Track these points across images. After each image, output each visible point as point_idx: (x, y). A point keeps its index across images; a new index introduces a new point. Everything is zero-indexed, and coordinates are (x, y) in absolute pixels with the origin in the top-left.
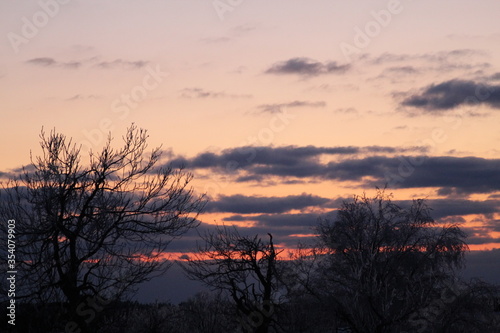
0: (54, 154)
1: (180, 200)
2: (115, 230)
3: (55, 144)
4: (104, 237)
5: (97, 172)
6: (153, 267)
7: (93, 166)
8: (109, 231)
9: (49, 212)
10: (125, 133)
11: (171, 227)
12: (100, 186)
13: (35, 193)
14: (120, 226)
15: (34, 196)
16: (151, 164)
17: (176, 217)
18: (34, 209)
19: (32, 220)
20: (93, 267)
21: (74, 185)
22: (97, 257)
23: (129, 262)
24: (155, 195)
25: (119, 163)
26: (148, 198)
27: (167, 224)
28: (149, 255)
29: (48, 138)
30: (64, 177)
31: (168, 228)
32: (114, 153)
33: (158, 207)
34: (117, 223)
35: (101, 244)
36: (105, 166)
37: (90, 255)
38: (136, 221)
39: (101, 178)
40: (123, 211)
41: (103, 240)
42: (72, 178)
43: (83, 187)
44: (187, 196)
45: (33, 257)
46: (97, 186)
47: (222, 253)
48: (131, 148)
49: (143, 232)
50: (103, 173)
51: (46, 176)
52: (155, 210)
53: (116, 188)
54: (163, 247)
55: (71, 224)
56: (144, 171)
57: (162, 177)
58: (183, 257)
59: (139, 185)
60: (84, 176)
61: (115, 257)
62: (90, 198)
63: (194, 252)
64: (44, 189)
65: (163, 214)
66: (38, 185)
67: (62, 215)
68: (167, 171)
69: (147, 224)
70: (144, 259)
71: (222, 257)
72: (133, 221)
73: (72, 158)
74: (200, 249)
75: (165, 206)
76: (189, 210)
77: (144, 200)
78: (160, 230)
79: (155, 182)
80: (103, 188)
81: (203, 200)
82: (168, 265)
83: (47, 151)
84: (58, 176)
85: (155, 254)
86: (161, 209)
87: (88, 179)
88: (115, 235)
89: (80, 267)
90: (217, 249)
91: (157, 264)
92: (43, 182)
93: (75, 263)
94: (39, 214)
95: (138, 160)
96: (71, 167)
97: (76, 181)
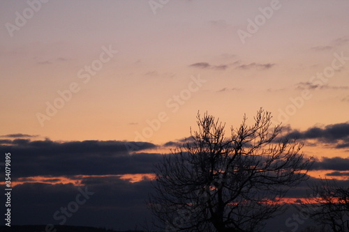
0: (207, 129)
1: (296, 162)
2: (249, 182)
3: (207, 122)
4: (241, 187)
5: (236, 142)
6: (276, 208)
7: (234, 137)
8: (245, 183)
9: (203, 169)
10: (256, 115)
11: (289, 180)
12: (238, 152)
13: (194, 156)
14: (252, 179)
15: (193, 158)
16: (274, 136)
17: (292, 173)
18: (193, 167)
19: (192, 175)
20: (234, 208)
21: (221, 151)
22: (237, 201)
23: (259, 205)
24: (277, 157)
25: (252, 135)
26: (272, 160)
27: (286, 178)
28: (273, 200)
29: (202, 118)
30: (213, 145)
31: (286, 181)
32: (248, 128)
33: (278, 166)
34: (250, 177)
35: (239, 192)
36: (242, 138)
37: (232, 199)
38: (264, 176)
39: (239, 146)
40: (254, 169)
41: (240, 189)
42: (220, 146)
43: (227, 152)
44: (300, 158)
45: (192, 200)
46: (236, 152)
47: (325, 198)
48: (260, 125)
49: (269, 184)
50: (240, 143)
51: (202, 145)
52: (278, 168)
53: (250, 153)
54: (283, 194)
55: (218, 178)
56: (269, 141)
57: (282, 145)
58: (297, 201)
59: (266, 150)
60: (228, 144)
61: (250, 201)
62: (231, 160)
63: (305, 198)
64: (200, 154)
65: (283, 171)
66: (195, 151)
67: (212, 172)
68: (285, 141)
69: (271, 178)
70: (270, 203)
71: (325, 202)
72: (261, 176)
73: (219, 132)
74: (308, 196)
75: (284, 165)
76: (302, 168)
77: (269, 161)
78: (281, 182)
79: (277, 149)
80: (240, 153)
81: (311, 161)
82: (287, 206)
83: (201, 127)
84: (210, 144)
85: (277, 199)
86: (281, 167)
87: (230, 147)
88: (249, 186)
89: (225, 208)
90: (321, 196)
91: (279, 206)
92: (199, 149)
93: (221, 205)
94: (197, 171)
95: (265, 133)
96: (218, 138)
97: (222, 148)
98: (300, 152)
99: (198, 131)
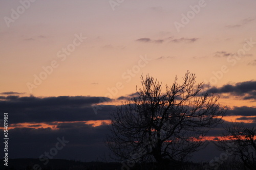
0: (148, 87)
1: (214, 110)
2: (179, 125)
3: (149, 82)
4: (174, 128)
5: (170, 96)
6: (200, 144)
7: (168, 92)
8: (177, 126)
9: (146, 116)
10: (184, 76)
11: (209, 123)
12: (172, 103)
13: (139, 107)
14: (182, 123)
15: (139, 109)
16: (198, 91)
17: (212, 118)
18: (138, 115)
19: (138, 121)
20: (169, 144)
21: (158, 103)
22: (171, 140)
23: (187, 142)
24: (200, 107)
25: (182, 91)
26: (197, 109)
27: (207, 122)
28: (198, 138)
29: (145, 79)
30: (153, 99)
31: (207, 124)
32: (178, 86)
33: (201, 113)
34: (180, 122)
35: (173, 133)
36: (174, 93)
37: (167, 138)
38: (190, 121)
39: (172, 99)
40: (183, 116)
41: (174, 130)
42: (158, 99)
43: (163, 104)
44: (217, 107)
45: (139, 139)
46: (170, 103)
47: (235, 136)
48: (187, 83)
49: (194, 126)
50: (173, 97)
51: (145, 99)
52: (200, 115)
53: (180, 104)
54: (205, 134)
55: (157, 123)
56: (194, 95)
57: (203, 98)
58: (215, 139)
59: (192, 102)
60: (164, 98)
61: (180, 139)
62: (166, 109)
63: (221, 136)
64: (143, 105)
65: (205, 117)
66: (140, 103)
67: (153, 118)
68: (206, 95)
69: (196, 122)
70: (195, 140)
71: (235, 139)
72: (189, 120)
73: (157, 89)
74: (224, 135)
75: (205, 113)
76: (218, 114)
77: (194, 109)
78: (203, 125)
79: (200, 101)
80: (173, 104)
81: (225, 109)
82: (207, 142)
83: (144, 85)
84: (151, 98)
85: (201, 137)
86: (203, 114)
87: (166, 99)
88: (180, 128)
89: (162, 144)
90: (233, 134)
91: (202, 142)
92: (143, 101)
93: (160, 142)
94: (141, 118)
95: (191, 89)
96: (157, 93)
97: (159, 101)
98: (217, 103)
99: (142, 88)
